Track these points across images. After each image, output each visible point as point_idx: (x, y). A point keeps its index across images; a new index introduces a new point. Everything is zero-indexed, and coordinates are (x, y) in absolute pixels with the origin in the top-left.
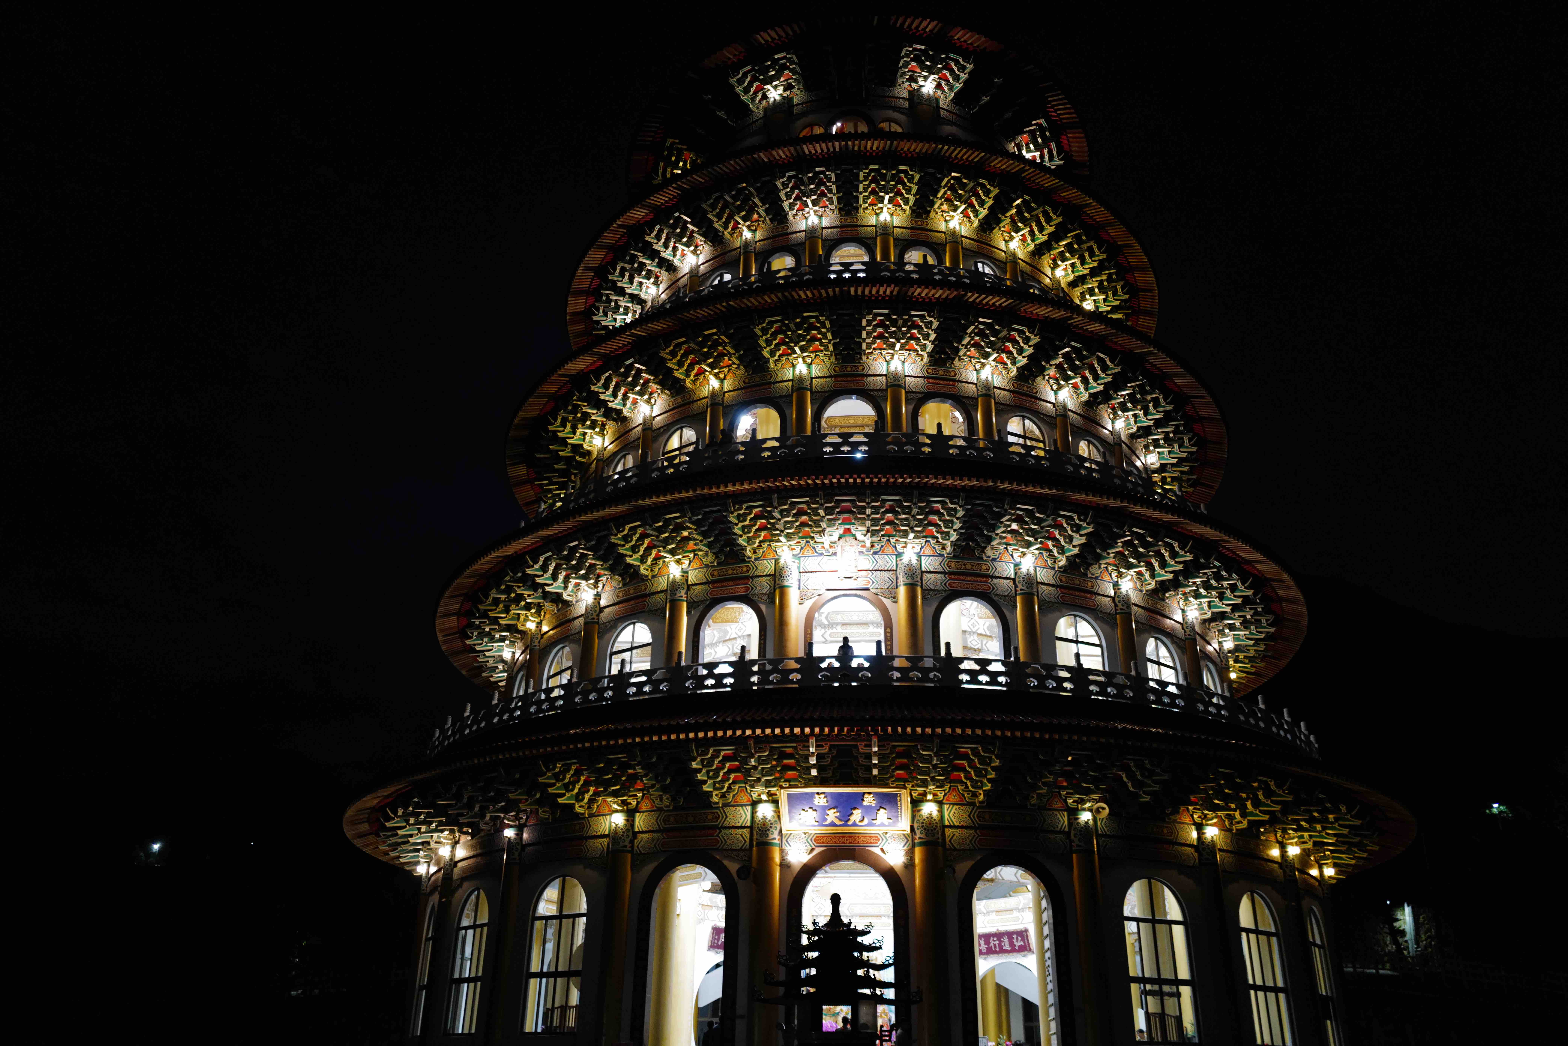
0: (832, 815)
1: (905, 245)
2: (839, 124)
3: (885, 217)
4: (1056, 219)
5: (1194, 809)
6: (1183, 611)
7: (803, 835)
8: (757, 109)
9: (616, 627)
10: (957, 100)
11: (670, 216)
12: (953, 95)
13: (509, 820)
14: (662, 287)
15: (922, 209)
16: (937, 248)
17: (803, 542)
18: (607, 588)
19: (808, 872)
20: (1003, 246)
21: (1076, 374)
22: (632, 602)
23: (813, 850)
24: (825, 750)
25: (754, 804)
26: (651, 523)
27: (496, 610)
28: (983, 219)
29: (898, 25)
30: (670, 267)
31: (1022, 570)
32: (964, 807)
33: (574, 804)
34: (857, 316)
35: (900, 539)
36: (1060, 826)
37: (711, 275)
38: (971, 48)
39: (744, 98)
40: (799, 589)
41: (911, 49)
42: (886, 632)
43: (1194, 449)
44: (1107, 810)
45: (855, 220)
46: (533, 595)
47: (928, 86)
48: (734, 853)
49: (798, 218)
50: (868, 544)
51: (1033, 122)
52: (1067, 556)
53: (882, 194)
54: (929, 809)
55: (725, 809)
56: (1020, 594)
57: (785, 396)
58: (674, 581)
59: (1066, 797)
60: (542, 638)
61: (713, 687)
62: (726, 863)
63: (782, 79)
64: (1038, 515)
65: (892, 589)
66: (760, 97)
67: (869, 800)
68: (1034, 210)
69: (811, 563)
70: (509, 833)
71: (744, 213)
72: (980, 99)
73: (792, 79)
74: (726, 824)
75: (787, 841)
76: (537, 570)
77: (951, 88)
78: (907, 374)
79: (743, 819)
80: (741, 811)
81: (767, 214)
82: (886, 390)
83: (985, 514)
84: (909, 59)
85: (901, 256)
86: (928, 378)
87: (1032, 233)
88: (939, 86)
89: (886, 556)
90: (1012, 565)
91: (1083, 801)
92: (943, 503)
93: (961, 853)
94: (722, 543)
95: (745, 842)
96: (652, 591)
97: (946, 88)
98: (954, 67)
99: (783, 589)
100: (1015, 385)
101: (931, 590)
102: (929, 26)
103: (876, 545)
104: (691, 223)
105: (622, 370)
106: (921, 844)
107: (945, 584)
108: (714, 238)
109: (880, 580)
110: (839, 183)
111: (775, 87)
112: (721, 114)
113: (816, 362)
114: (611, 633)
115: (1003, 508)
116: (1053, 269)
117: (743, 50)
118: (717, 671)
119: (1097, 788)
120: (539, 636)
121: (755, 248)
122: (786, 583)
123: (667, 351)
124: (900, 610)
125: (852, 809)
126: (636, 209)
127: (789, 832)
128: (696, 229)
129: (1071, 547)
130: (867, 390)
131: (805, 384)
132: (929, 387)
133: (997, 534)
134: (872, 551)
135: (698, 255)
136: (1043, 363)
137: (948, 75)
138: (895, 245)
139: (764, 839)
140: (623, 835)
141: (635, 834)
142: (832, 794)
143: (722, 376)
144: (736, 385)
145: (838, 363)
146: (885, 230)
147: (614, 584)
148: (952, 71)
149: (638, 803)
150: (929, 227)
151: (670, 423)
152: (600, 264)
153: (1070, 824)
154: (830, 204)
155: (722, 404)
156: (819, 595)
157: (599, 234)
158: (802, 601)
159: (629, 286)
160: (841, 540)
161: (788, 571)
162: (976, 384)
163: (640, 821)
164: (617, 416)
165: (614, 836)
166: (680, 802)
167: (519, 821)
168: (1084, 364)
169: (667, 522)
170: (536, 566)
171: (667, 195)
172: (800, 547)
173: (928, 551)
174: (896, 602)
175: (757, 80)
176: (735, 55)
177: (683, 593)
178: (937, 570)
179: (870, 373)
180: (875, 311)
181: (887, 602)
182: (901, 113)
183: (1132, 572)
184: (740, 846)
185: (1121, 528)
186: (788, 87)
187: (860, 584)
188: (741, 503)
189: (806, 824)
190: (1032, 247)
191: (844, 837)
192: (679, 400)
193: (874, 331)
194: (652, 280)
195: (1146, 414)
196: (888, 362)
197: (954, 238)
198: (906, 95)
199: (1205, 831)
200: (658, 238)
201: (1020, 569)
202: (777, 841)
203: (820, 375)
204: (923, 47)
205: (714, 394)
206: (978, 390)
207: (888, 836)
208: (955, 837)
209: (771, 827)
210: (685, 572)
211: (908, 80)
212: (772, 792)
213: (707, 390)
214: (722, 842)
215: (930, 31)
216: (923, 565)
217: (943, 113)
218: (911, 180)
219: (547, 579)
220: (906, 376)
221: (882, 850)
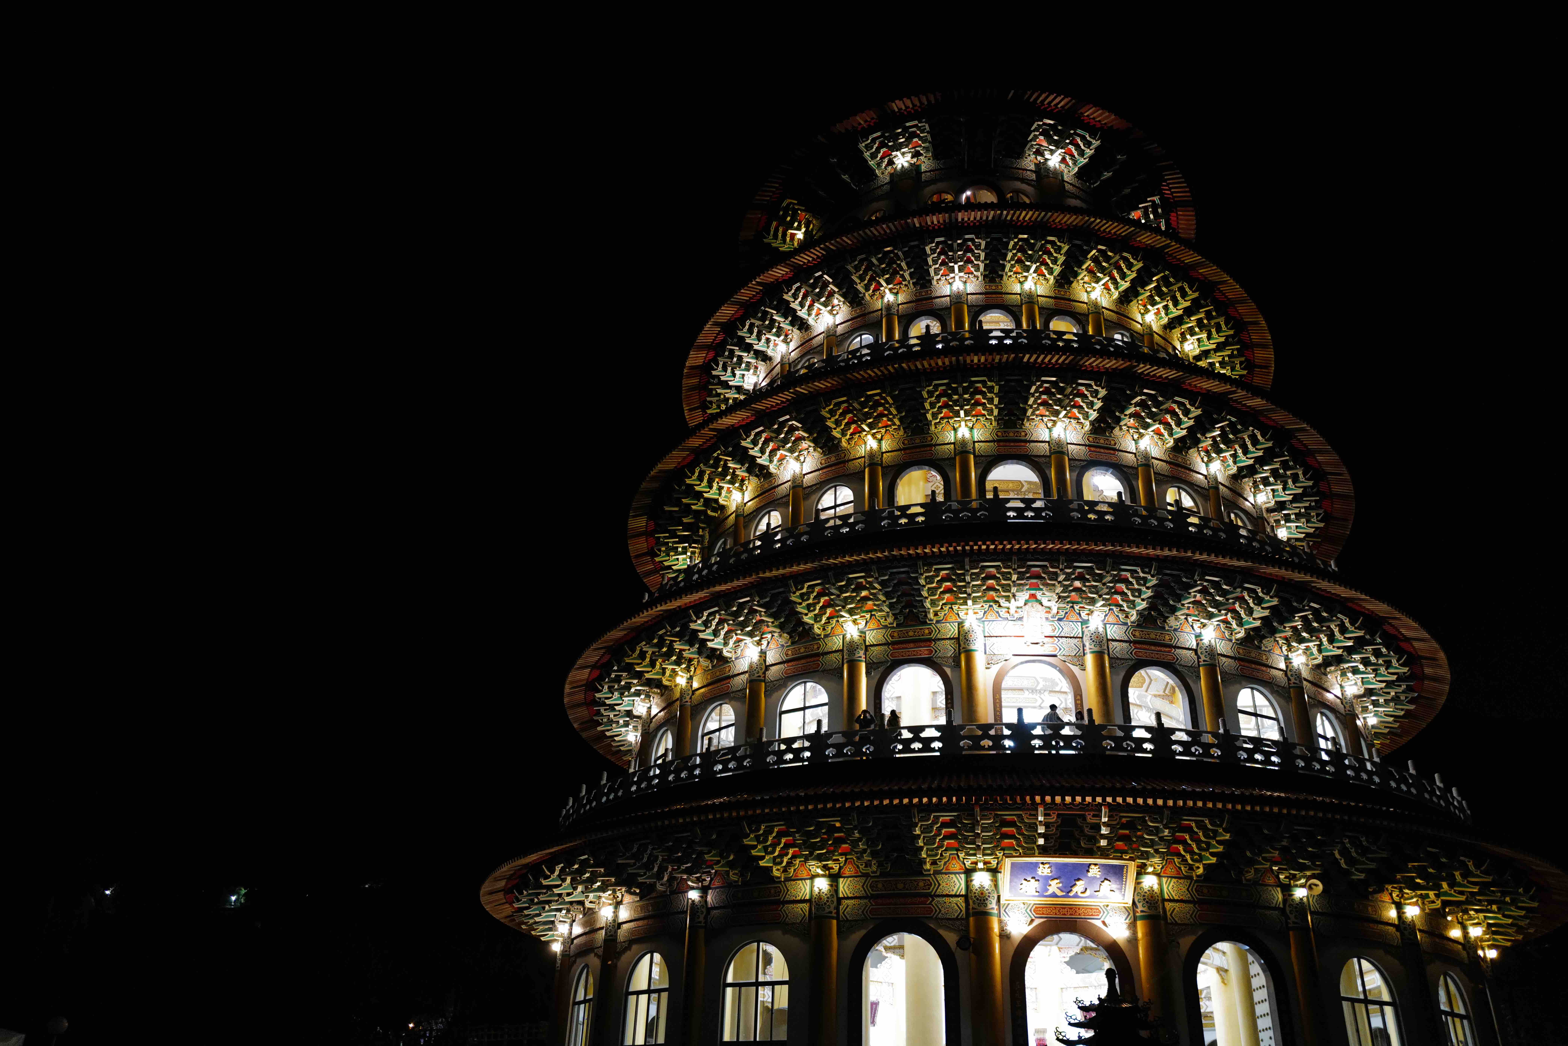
0: (1054, 886)
1: (1049, 314)
2: (969, 193)
3: (1029, 285)
4: (1191, 295)
5: (1393, 887)
6: (1341, 686)
7: (1022, 906)
8: (883, 174)
9: (786, 686)
10: (1080, 175)
11: (811, 275)
12: (1076, 169)
13: (692, 882)
14: (792, 345)
15: (1065, 279)
16: (1079, 318)
17: (986, 606)
18: (772, 646)
19: (1028, 943)
20: (1139, 318)
21: (1228, 448)
22: (803, 661)
23: (1032, 921)
24: (1053, 818)
25: (969, 872)
26: (834, 581)
27: (641, 663)
28: (1123, 292)
29: (1032, 100)
30: (803, 326)
31: (1203, 641)
32: (1182, 881)
33: (772, 867)
34: (1025, 383)
35: (1086, 607)
36: (1275, 902)
37: (852, 335)
38: (1099, 126)
39: (872, 163)
40: (985, 653)
41: (1041, 123)
42: (1076, 700)
43: (1322, 525)
44: (1321, 887)
45: (1000, 287)
46: (689, 650)
47: (1054, 160)
48: (951, 922)
49: (941, 283)
50: (1055, 610)
51: (1148, 199)
52: (1245, 629)
53: (1028, 263)
54: (1150, 882)
55: (937, 876)
56: (1203, 665)
57: (948, 459)
58: (852, 642)
59: (1279, 873)
60: (693, 694)
61: (920, 751)
62: (942, 932)
63: (910, 146)
64: (1225, 587)
65: (1080, 656)
66: (886, 163)
67: (1094, 872)
68: (1172, 284)
69: (997, 627)
70: (694, 895)
71: (887, 276)
72: (1100, 174)
73: (920, 146)
74: (939, 892)
75: (1005, 911)
76: (699, 625)
77: (1075, 162)
78: (1069, 442)
79: (957, 888)
80: (955, 879)
81: (912, 278)
82: (1050, 457)
83: (1173, 584)
84: (1038, 133)
85: (1046, 324)
86: (1089, 446)
87: (1166, 308)
88: (1063, 160)
89: (1071, 623)
90: (1193, 636)
91: (1294, 877)
92: (1133, 572)
93: (1184, 928)
94: (902, 604)
95: (961, 910)
96: (826, 650)
97: (1070, 162)
98: (1080, 142)
99: (969, 653)
100: (1171, 456)
101: (1118, 658)
102: (1061, 102)
103: (1060, 611)
104: (833, 283)
105: (776, 426)
106: (1142, 918)
107: (1131, 653)
108: (853, 298)
109: (1067, 647)
110: (988, 251)
111: (903, 154)
112: (845, 177)
113: (977, 426)
114: (779, 692)
115: (1192, 578)
116: (1181, 342)
117: (875, 117)
118: (923, 735)
119: (1313, 863)
120: (690, 692)
121: (898, 311)
122: (973, 647)
123: (827, 409)
124: (1089, 677)
125: (1075, 880)
126: (779, 267)
127: (1007, 902)
128: (836, 290)
129: (1251, 620)
130: (1031, 455)
131: (969, 448)
132: (1091, 455)
133: (1183, 605)
134: (1057, 617)
135: (834, 315)
136: (1199, 436)
137: (1073, 150)
138: (1040, 314)
139: (982, 909)
140: (827, 901)
141: (839, 900)
142: (1057, 864)
143: (879, 436)
144: (895, 446)
145: (1000, 428)
146: (1030, 299)
147: (782, 641)
148: (1077, 146)
149: (840, 868)
150: (1072, 297)
151: (824, 481)
152: (729, 319)
153: (1285, 901)
154: (976, 271)
155: (881, 465)
156: (1006, 660)
157: (736, 290)
158: (989, 666)
159: (757, 342)
160: (1027, 606)
161: (973, 635)
162: (1135, 454)
163: (845, 887)
164: (763, 473)
165: (815, 902)
166: (887, 868)
167: (702, 883)
168: (1237, 438)
169: (850, 581)
170: (699, 622)
171: (812, 255)
172: (983, 611)
173: (1111, 619)
174: (1085, 670)
175: (886, 146)
176: (866, 121)
177: (862, 653)
178: (1122, 639)
179: (1032, 439)
180: (1043, 379)
181: (1076, 670)
182: (1029, 185)
183: (1303, 646)
184: (956, 915)
185: (1300, 602)
186: (916, 155)
187: (1048, 649)
188: (931, 565)
189: (1027, 894)
190: (1165, 320)
191: (1065, 908)
192: (833, 459)
193: (1039, 398)
194: (782, 337)
195: (1284, 489)
196: (1050, 429)
197: (1096, 309)
198: (1032, 167)
199: (1405, 910)
200: (795, 296)
201: (1201, 640)
202: (995, 911)
203: (983, 440)
204: (1052, 122)
205: (872, 455)
206: (1137, 460)
207: (1109, 908)
208: (1175, 911)
209: (989, 896)
210: (862, 633)
211: (1035, 153)
212: (986, 860)
213: (863, 450)
214: (936, 911)
215: (1061, 107)
216: (1109, 633)
217: (1067, 187)
218: (1058, 250)
219: (708, 634)
220: (1068, 443)
221: (1104, 923)
